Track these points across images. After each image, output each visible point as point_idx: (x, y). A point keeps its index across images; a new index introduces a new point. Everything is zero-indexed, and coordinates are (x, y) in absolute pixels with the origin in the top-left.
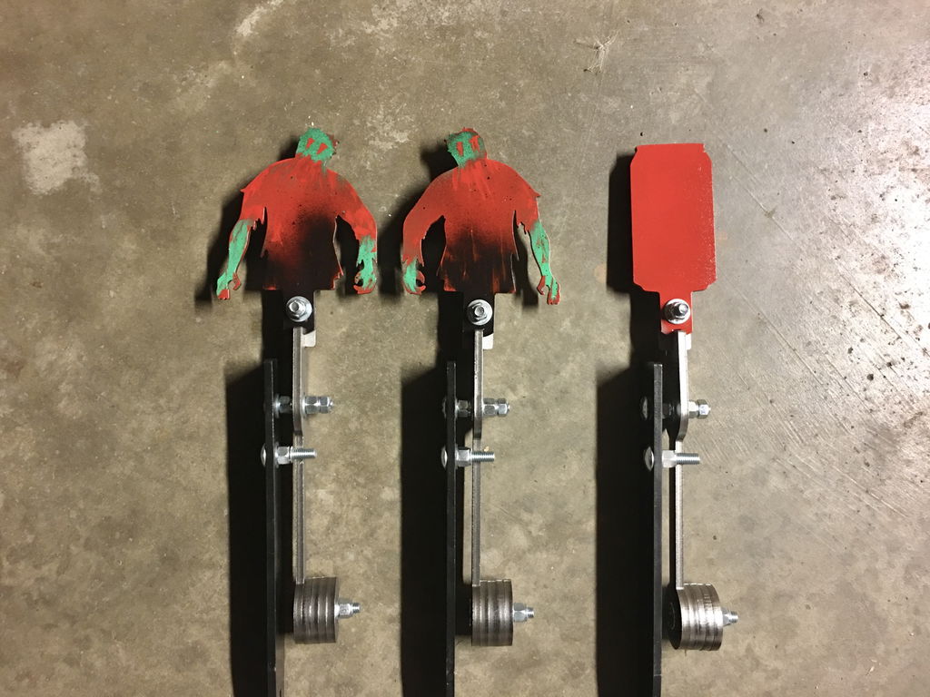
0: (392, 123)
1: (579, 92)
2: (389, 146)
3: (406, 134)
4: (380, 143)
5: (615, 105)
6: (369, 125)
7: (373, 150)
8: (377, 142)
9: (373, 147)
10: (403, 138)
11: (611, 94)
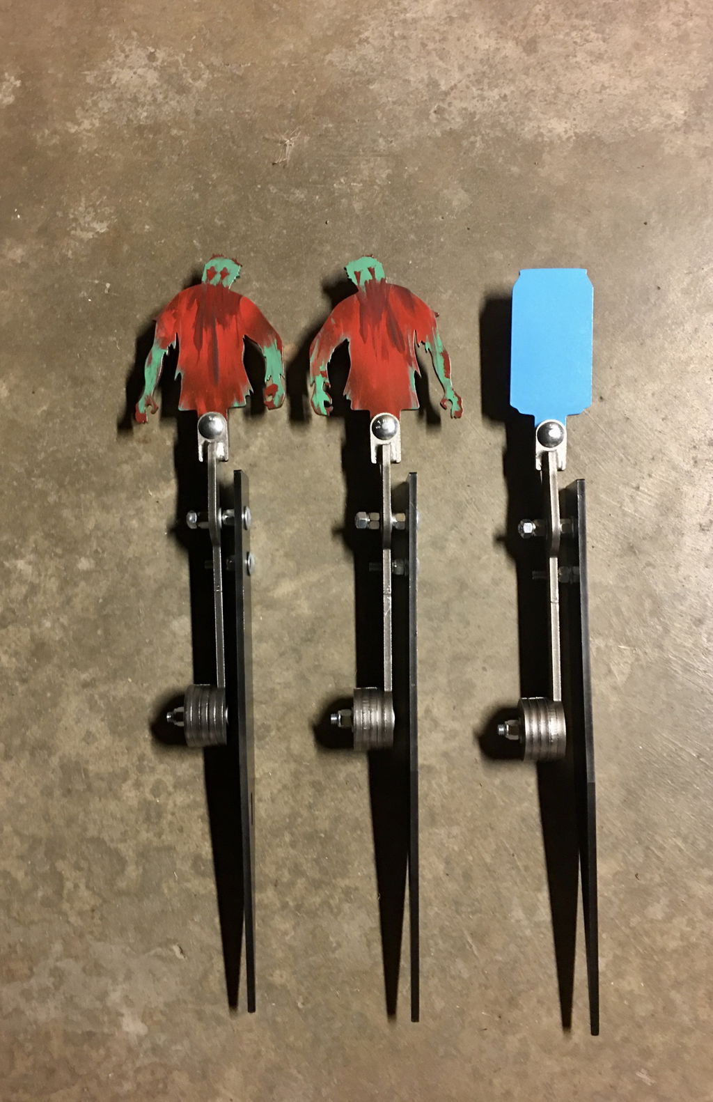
0: (93, 214)
1: (268, 183)
2: (90, 235)
3: (105, 224)
4: (81, 233)
5: (302, 196)
6: (71, 216)
7: (74, 239)
8: (79, 233)
9: (74, 238)
10: (103, 228)
11: (299, 186)
